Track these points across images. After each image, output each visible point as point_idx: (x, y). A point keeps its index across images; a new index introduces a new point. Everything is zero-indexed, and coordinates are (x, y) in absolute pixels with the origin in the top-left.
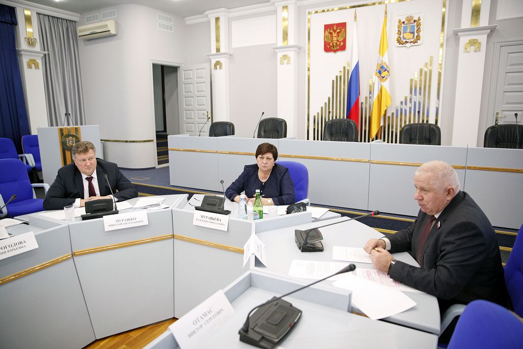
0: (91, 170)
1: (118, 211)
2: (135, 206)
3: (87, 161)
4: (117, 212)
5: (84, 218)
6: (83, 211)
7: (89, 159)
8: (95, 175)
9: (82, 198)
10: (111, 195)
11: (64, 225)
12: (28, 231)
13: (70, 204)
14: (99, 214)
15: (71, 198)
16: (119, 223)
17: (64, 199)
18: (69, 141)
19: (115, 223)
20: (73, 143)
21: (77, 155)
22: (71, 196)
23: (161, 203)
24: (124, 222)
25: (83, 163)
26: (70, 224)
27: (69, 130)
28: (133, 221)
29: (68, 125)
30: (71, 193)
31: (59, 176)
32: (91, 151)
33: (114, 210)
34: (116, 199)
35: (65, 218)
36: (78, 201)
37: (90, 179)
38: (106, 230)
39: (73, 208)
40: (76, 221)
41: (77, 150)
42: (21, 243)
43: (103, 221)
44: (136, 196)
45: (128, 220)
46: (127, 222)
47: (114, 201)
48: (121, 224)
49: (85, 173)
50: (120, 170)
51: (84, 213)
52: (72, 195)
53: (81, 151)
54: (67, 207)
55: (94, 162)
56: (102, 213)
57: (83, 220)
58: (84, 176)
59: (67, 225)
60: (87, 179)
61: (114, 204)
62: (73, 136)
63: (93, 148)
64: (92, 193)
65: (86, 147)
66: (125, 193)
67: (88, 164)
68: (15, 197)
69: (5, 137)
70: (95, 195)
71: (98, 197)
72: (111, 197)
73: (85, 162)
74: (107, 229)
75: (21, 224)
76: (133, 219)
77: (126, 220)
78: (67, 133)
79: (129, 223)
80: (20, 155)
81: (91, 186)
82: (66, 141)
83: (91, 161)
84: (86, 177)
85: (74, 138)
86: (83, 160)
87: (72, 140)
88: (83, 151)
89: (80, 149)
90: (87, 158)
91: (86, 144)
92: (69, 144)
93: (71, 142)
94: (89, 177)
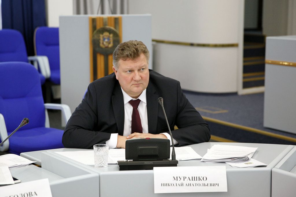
0: (140, 88)
1: (177, 162)
2: (206, 157)
3: (136, 72)
4: (174, 163)
5: (123, 167)
6: (121, 156)
7: (139, 70)
8: (143, 98)
9: (121, 133)
10: (166, 134)
11: (94, 174)
12: (40, 177)
13: (102, 142)
14: (146, 163)
15: (104, 131)
16: (179, 182)
17: (94, 132)
18: (104, 39)
19: (171, 181)
20: (110, 43)
21: (121, 61)
22: (103, 129)
23: (250, 157)
24: (187, 181)
25: (130, 76)
26: (102, 173)
27: (105, 22)
28: (201, 182)
29: (103, 13)
30: (104, 124)
31: (89, 94)
32: (142, 56)
33: (171, 158)
34: (175, 142)
35: (93, 164)
36: (114, 137)
37: (135, 103)
38: (155, 192)
39: (107, 148)
40: (109, 170)
41: (122, 54)
42: (31, 194)
43: (152, 176)
44: (207, 139)
45: (194, 179)
46: (192, 182)
47: (171, 144)
48: (182, 185)
49: (129, 93)
50: (185, 94)
51: (123, 159)
52: (106, 127)
53: (127, 56)
54: (97, 146)
55: (146, 74)
56: (151, 163)
57: (121, 169)
58: (127, 98)
59: (97, 175)
60: (131, 102)
61: (171, 148)
62: (110, 31)
63: (145, 52)
64: (136, 127)
65: (137, 49)
66: (189, 131)
67: (138, 78)
68: (27, 121)
69: (12, 28)
70: (140, 131)
71: (145, 135)
72: (167, 136)
73: (132, 74)
74: (158, 189)
75: (30, 164)
76: (202, 179)
77: (191, 179)
78: (102, 26)
79: (195, 185)
80: (31, 58)
81: (136, 116)
82: (100, 39)
83: (141, 74)
84: (130, 99)
85: (111, 35)
86: (130, 71)
87: (109, 39)
88: (131, 55)
89: (126, 53)
90: (136, 67)
91: (135, 45)
92: (103, 44)
93: (106, 40)
94: (134, 99)
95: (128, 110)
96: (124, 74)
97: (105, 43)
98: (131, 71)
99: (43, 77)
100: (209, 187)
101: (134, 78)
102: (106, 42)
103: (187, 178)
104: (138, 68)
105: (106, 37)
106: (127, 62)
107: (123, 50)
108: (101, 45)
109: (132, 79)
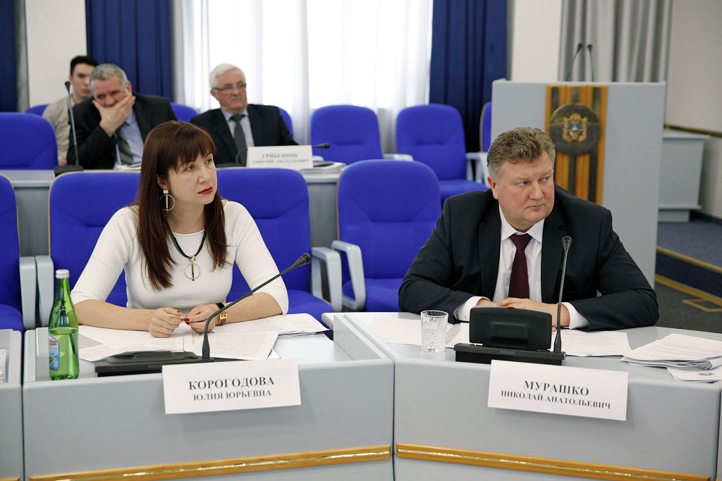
1: (560, 357)
3: (535, 183)
5: (462, 354)
7: (540, 180)
8: (537, 232)
14: (503, 352)
16: (534, 392)
18: (571, 126)
19: (521, 389)
20: (580, 134)
24: (550, 393)
27: (576, 93)
28: (577, 397)
33: (552, 350)
37: (521, 241)
41: (509, 152)
42: (261, 381)
43: (488, 374)
45: (563, 389)
46: (559, 395)
48: (540, 397)
53: (520, 155)
54: (429, 314)
56: (512, 352)
57: (458, 359)
58: (507, 230)
59: (390, 362)
60: (513, 238)
62: (584, 112)
63: (549, 147)
64: (519, 287)
69: (446, 103)
71: (533, 303)
72: (570, 308)
74: (496, 401)
75: (318, 333)
76: (579, 391)
77: (558, 389)
78: (569, 103)
79: (564, 401)
80: (471, 156)
81: (520, 264)
82: (563, 126)
83: (543, 187)
84: (514, 231)
85: (585, 120)
86: (525, 183)
87: (579, 126)
88: (527, 153)
89: (517, 149)
90: (536, 175)
91: (530, 135)
92: (568, 134)
93: (575, 129)
94: (520, 233)
95: (507, 252)
96: (512, 188)
97: (571, 133)
98: (527, 182)
99: (486, 188)
100: (591, 408)
101: (532, 197)
102: (574, 132)
103: (551, 386)
104: (539, 177)
105: (573, 122)
106: (518, 167)
107: (509, 144)
108: (565, 136)
109: (528, 197)
